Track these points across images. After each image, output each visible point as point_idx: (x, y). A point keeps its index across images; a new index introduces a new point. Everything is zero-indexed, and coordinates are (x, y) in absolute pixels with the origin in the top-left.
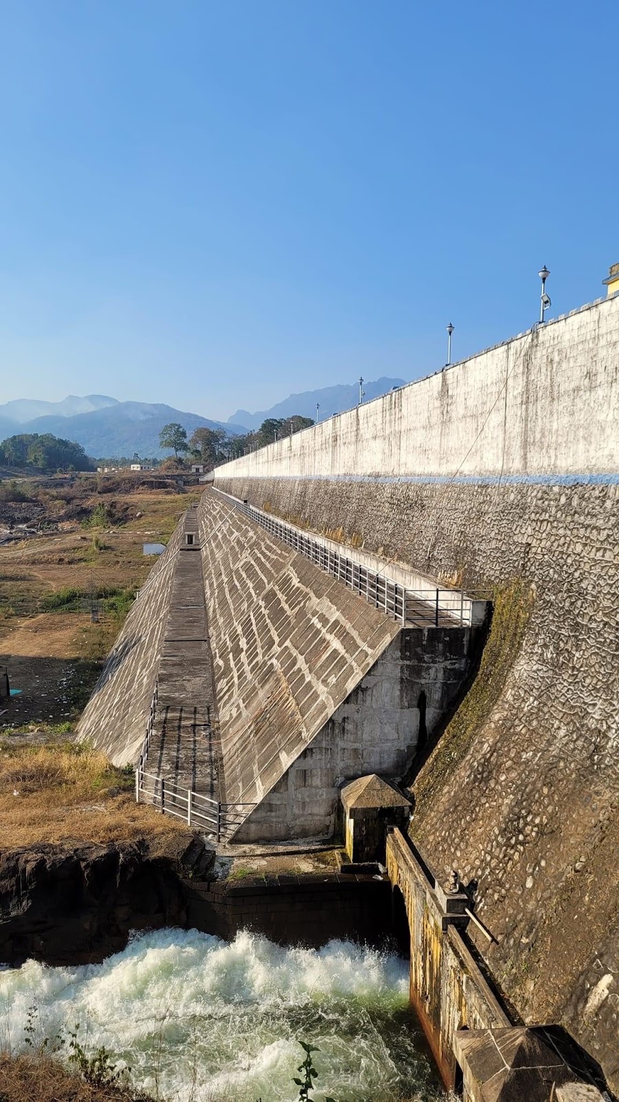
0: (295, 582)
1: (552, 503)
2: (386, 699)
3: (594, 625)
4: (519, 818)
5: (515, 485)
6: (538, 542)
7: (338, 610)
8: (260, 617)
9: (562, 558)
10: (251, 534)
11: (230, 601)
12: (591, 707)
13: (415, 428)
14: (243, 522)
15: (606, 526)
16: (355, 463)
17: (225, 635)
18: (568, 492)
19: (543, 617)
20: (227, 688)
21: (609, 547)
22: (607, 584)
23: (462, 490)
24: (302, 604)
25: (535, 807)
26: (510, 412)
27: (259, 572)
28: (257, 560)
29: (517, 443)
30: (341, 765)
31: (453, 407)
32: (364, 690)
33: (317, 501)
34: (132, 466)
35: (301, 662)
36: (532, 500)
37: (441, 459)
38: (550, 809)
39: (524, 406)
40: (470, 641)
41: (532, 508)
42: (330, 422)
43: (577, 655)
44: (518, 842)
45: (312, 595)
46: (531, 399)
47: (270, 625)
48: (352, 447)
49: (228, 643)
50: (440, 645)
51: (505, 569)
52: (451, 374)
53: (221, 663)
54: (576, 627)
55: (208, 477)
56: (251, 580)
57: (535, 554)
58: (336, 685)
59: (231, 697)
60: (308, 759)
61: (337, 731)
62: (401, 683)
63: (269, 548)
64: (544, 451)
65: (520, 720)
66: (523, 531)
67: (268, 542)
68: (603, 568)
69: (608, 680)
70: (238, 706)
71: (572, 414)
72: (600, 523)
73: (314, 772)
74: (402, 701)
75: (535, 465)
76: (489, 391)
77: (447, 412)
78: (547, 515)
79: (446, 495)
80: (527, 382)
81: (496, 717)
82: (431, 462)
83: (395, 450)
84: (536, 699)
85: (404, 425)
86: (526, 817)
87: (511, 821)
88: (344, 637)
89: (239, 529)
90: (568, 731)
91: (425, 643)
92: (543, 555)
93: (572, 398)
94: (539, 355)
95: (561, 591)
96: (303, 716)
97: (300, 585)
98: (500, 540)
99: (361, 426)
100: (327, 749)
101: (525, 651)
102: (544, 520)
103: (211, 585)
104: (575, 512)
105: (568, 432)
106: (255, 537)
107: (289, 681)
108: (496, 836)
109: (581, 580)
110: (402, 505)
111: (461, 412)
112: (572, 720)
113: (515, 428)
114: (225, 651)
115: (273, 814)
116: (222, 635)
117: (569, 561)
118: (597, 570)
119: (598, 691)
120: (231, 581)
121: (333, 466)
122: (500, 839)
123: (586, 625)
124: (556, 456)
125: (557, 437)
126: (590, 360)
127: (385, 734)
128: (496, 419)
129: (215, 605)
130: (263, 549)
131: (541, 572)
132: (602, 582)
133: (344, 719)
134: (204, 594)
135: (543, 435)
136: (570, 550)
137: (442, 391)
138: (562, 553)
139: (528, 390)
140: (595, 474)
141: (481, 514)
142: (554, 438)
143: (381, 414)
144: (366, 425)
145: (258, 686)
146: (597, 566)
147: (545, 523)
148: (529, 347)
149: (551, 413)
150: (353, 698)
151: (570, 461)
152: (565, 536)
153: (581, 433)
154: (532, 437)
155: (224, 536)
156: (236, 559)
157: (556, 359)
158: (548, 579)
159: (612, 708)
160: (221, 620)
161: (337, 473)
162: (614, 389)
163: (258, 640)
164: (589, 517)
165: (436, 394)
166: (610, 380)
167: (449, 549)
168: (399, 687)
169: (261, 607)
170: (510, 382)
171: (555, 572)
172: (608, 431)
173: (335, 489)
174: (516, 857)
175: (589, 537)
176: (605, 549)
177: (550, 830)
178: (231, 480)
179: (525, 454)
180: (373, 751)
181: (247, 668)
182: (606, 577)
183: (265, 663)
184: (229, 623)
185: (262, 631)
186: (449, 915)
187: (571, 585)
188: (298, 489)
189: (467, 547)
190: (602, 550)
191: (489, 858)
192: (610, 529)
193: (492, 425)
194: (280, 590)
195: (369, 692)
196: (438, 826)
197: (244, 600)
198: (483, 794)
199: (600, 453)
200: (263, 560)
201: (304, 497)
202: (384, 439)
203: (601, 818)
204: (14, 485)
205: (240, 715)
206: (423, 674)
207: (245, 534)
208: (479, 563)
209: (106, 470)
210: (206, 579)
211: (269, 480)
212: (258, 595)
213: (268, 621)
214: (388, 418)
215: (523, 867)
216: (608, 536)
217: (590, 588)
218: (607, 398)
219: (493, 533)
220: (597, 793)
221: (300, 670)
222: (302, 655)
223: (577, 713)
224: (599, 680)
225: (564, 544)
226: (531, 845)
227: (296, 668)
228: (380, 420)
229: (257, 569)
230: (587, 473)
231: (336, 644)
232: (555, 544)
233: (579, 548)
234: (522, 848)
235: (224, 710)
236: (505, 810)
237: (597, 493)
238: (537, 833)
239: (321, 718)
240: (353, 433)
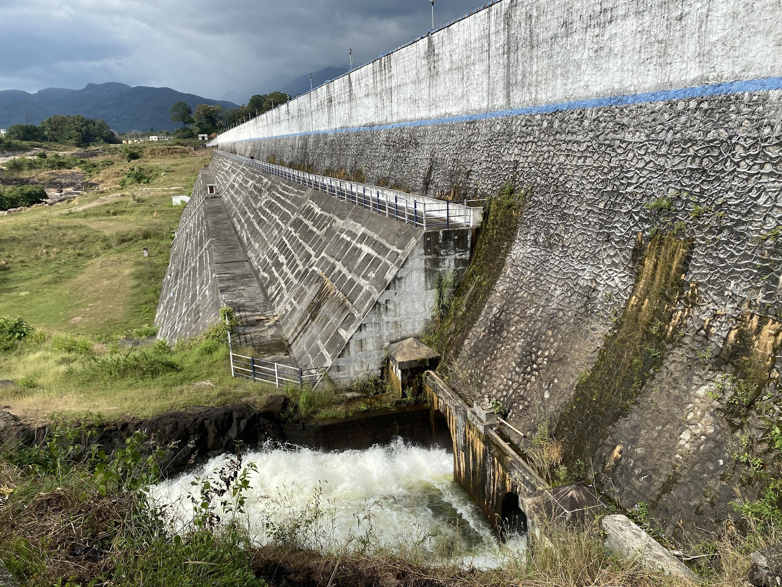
0: (318, 210)
1: (535, 127)
2: (416, 285)
3: (579, 214)
4: (531, 354)
5: (500, 118)
6: (525, 158)
7: (363, 226)
8: (292, 239)
9: (547, 168)
10: (265, 180)
11: (260, 231)
12: (581, 272)
13: (405, 84)
14: (255, 173)
15: (586, 139)
16: (350, 118)
17: (263, 255)
18: (550, 118)
19: (534, 213)
20: (276, 292)
21: (589, 155)
22: (589, 182)
23: (452, 127)
24: (329, 226)
25: (543, 345)
26: (493, 62)
27: (282, 207)
28: (277, 198)
29: (500, 87)
30: (387, 334)
31: (440, 63)
32: (400, 279)
33: (318, 151)
34: (151, 137)
35: (339, 266)
36: (517, 126)
37: (430, 105)
38: (556, 344)
39: (506, 56)
40: (472, 238)
41: (517, 134)
42: (324, 87)
43: (566, 236)
44: (532, 370)
45: (336, 218)
46: (513, 49)
47: (304, 243)
48: (347, 105)
49: (268, 260)
50: (452, 242)
51: (496, 182)
52: (437, 38)
53: (266, 275)
54: (564, 216)
55: (213, 143)
56: (275, 214)
57: (523, 167)
58: (376, 278)
59: (282, 297)
60: (363, 332)
61: (382, 310)
62: (425, 271)
63: (284, 189)
64: (526, 88)
65: (521, 288)
66: (510, 152)
67: (283, 184)
68: (585, 171)
69: (594, 251)
70: (291, 303)
71: (551, 57)
72: (580, 138)
73: (368, 340)
74: (426, 285)
75: (517, 100)
76: (472, 47)
77: (434, 67)
78: (532, 137)
79: (437, 133)
80: (508, 36)
81: (501, 288)
82: (421, 109)
83: (387, 103)
84: (532, 272)
85: (394, 83)
86: (537, 352)
87: (526, 356)
88: (374, 244)
89: (253, 178)
90: (563, 290)
91: (440, 241)
92: (530, 168)
93: (550, 44)
94: (518, 13)
95: (548, 193)
96: (352, 303)
97: (322, 212)
98: (491, 161)
99: (353, 87)
100: (375, 324)
101: (519, 239)
102: (529, 142)
103: (239, 221)
104: (557, 132)
105: (547, 72)
106: (270, 183)
107: (332, 281)
108: (514, 368)
109: (566, 182)
110: (398, 145)
111: (447, 66)
112: (566, 283)
113: (499, 74)
114: (267, 266)
115: (341, 372)
116: (261, 255)
117: (554, 169)
118: (579, 173)
119: (586, 259)
120: (257, 217)
121: (329, 122)
122: (517, 369)
123: (573, 214)
124: (537, 91)
125: (537, 77)
126: (566, 12)
127: (416, 309)
128: (479, 68)
129: (247, 236)
130: (280, 190)
131: (529, 180)
132: (584, 182)
133: (387, 302)
134: (235, 228)
135: (524, 76)
136: (554, 161)
137: (429, 51)
138: (548, 164)
139: (509, 43)
140: (572, 101)
141: (470, 144)
142: (534, 78)
143: (372, 76)
144: (358, 86)
145: (306, 287)
146: (579, 171)
147: (530, 143)
148: (509, 7)
149: (531, 58)
150: (392, 286)
151: (549, 94)
152: (549, 152)
153: (559, 71)
154: (514, 79)
155: (240, 185)
156: (256, 200)
157: (535, 14)
158: (536, 185)
159: (599, 270)
160: (257, 246)
161: (334, 127)
162: (588, 34)
163: (296, 255)
164: (570, 134)
165: (422, 55)
166: (585, 26)
167: (444, 174)
168: (424, 275)
169: (291, 232)
170: (493, 38)
171: (542, 179)
172: (583, 67)
173: (334, 140)
174: (533, 379)
175: (571, 150)
176: (586, 157)
177: (558, 358)
178: (234, 143)
179: (508, 93)
180: (408, 322)
181: (291, 276)
182: (588, 177)
183: (306, 271)
184: (265, 246)
185: (298, 248)
186: (487, 423)
187: (557, 187)
188: (299, 143)
189: (460, 170)
190: (583, 159)
191: (510, 383)
192: (589, 141)
193: (477, 73)
194: (305, 218)
195: (403, 280)
196: (464, 367)
197: (273, 229)
198: (499, 342)
199: (576, 85)
200: (283, 198)
201: (306, 149)
202: (377, 96)
203: (599, 346)
204: (57, 156)
205: (294, 309)
206: (440, 264)
207: (260, 181)
208: (473, 181)
209: (130, 142)
210: (233, 217)
211: (270, 139)
212: (286, 224)
213: (301, 241)
214: (378, 78)
215: (540, 385)
216: (588, 147)
217: (574, 187)
218: (583, 42)
219: (484, 157)
220: (593, 329)
221: (340, 272)
222: (339, 261)
223: (570, 277)
224: (586, 252)
225: (548, 157)
226: (544, 370)
227: (336, 270)
228: (371, 81)
229: (279, 205)
230: (565, 101)
231: (366, 249)
232: (541, 159)
233: (562, 159)
234: (537, 373)
235: (279, 308)
236: (519, 350)
237: (575, 116)
238: (548, 361)
239: (368, 302)
240: (347, 94)
